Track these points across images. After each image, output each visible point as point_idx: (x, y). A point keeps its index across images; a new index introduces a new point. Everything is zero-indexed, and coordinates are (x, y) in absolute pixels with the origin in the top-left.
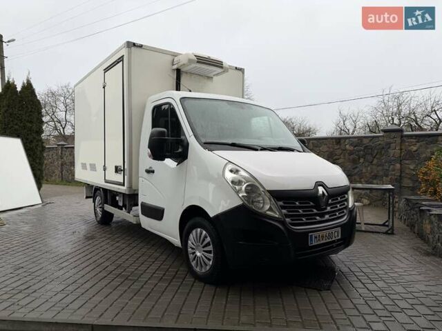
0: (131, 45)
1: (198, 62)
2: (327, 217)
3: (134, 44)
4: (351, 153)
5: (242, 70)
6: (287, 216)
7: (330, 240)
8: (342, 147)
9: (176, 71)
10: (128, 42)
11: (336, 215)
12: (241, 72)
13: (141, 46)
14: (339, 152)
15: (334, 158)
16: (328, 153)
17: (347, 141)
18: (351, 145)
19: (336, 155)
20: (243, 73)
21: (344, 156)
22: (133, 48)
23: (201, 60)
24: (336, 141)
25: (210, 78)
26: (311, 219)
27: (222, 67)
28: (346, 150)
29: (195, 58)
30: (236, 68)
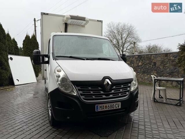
0: (43, 14)
1: (71, 19)
2: (111, 96)
3: (44, 14)
4: (173, 61)
5: (101, 21)
6: (81, 95)
7: (112, 109)
8: (168, 58)
9: (65, 25)
10: (42, 13)
11: (118, 95)
12: (100, 23)
13: (48, 14)
14: (166, 60)
15: (164, 64)
16: (161, 61)
17: (171, 55)
18: (173, 57)
19: (165, 62)
20: (102, 23)
21: (170, 62)
22: (44, 15)
23: (73, 17)
24: (165, 55)
25: (83, 26)
26: (99, 97)
27: (85, 20)
28: (170, 59)
29: (70, 17)
30: (98, 20)
